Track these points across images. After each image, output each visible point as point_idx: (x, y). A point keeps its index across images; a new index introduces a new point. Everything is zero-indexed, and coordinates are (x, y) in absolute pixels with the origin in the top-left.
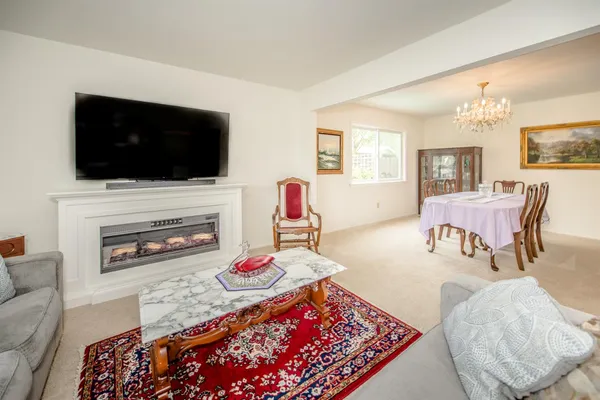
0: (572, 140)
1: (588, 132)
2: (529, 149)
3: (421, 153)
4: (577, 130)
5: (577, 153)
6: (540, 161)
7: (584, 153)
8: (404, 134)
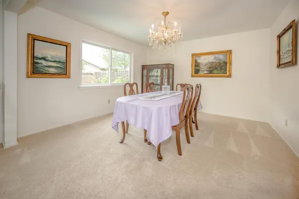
0: (214, 61)
1: (221, 57)
2: (195, 66)
3: (144, 67)
4: (216, 56)
5: (216, 68)
6: (200, 73)
7: (219, 68)
8: (132, 54)
